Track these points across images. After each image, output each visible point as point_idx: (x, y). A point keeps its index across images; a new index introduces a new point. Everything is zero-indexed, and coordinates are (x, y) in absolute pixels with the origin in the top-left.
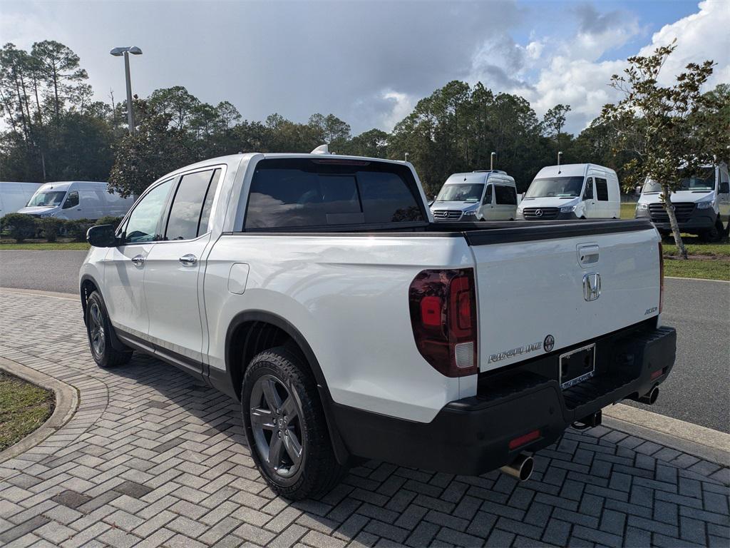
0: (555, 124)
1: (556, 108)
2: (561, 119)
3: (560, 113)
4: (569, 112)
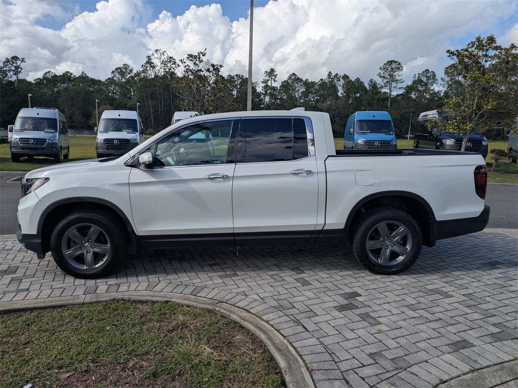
0: (13, 71)
1: (13, 58)
2: (17, 67)
3: (16, 63)
4: (24, 63)
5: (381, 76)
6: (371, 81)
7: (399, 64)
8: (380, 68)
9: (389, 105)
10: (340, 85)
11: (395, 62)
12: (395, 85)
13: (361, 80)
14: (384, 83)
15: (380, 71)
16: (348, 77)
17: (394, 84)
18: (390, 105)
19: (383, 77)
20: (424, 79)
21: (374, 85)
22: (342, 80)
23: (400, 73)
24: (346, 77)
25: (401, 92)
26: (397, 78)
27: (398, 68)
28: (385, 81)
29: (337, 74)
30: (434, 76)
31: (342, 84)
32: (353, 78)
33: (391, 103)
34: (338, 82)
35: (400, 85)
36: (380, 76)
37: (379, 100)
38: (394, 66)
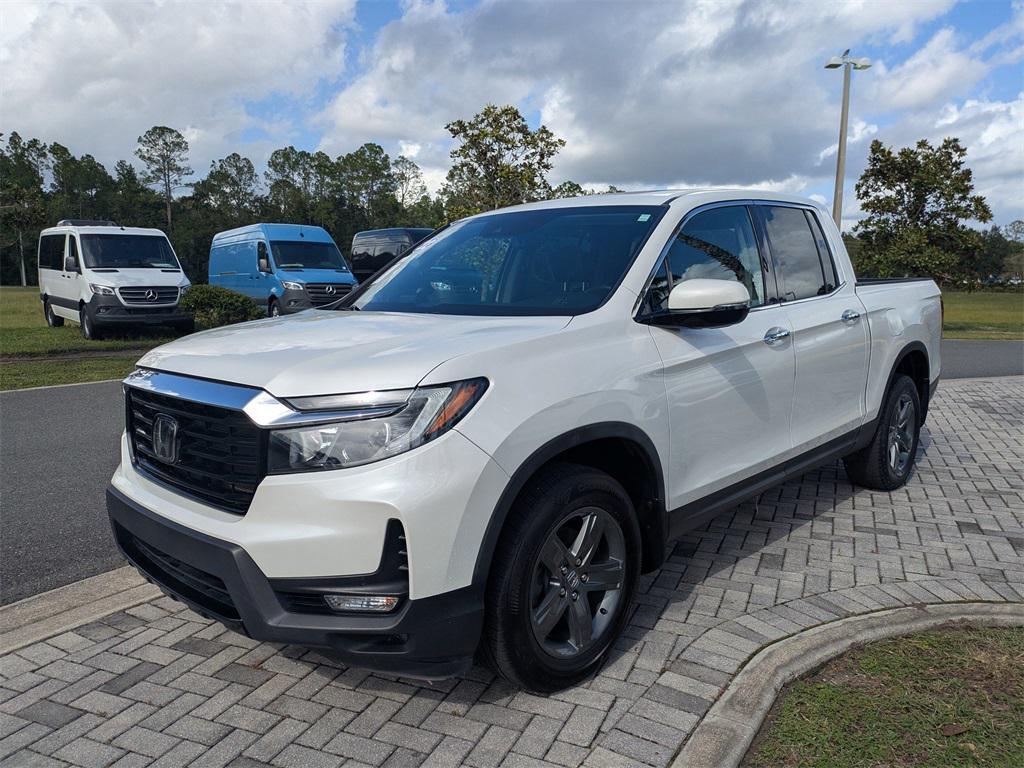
5: (144, 157)
6: (121, 164)
7: (179, 136)
8: (140, 140)
9: (169, 217)
10: (48, 167)
11: (171, 131)
12: (176, 178)
13: (96, 161)
14: (152, 172)
15: (140, 146)
16: (65, 150)
17: (174, 176)
18: (172, 219)
19: (149, 158)
20: (233, 172)
21: (128, 174)
22: (50, 155)
23: (184, 155)
24: (58, 150)
25: (189, 192)
26: (179, 164)
27: (178, 145)
28: (154, 167)
29: (35, 140)
30: (250, 168)
31: (51, 165)
32: (77, 153)
33: (172, 214)
34: (42, 159)
35: (186, 179)
36: (142, 157)
37: (145, 205)
38: (169, 139)
